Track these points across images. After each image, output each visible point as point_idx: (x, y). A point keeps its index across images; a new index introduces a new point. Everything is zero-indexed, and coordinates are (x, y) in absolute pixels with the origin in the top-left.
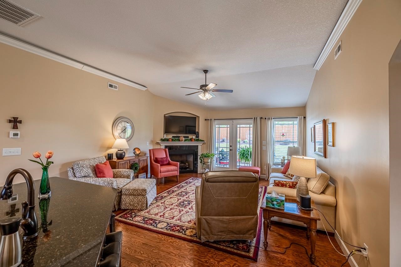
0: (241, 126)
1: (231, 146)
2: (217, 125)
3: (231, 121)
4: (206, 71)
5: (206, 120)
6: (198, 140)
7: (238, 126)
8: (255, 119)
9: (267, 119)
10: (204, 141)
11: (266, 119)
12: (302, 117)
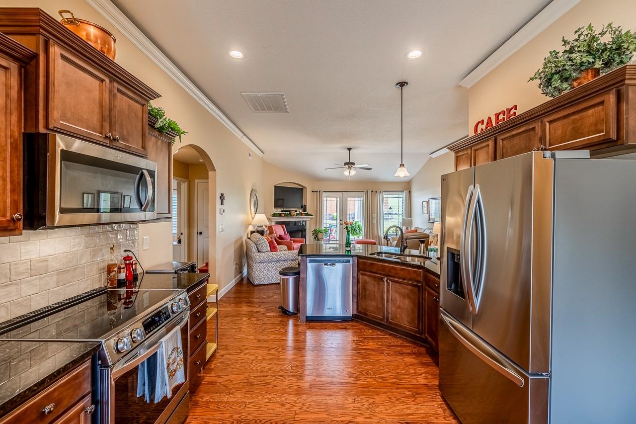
0: (351, 199)
1: (341, 220)
2: (325, 197)
3: (341, 194)
4: (349, 149)
5: (313, 191)
6: (307, 215)
7: (349, 199)
8: (367, 192)
9: (378, 192)
10: (312, 215)
11: (376, 192)
12: (408, 192)
